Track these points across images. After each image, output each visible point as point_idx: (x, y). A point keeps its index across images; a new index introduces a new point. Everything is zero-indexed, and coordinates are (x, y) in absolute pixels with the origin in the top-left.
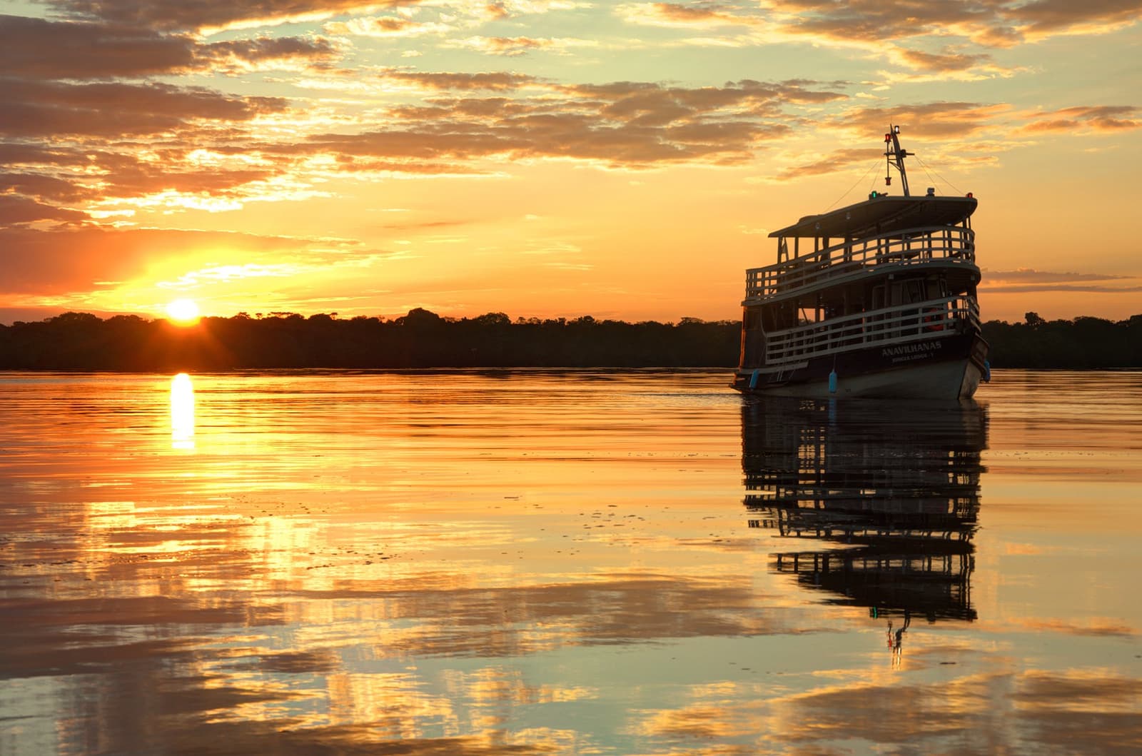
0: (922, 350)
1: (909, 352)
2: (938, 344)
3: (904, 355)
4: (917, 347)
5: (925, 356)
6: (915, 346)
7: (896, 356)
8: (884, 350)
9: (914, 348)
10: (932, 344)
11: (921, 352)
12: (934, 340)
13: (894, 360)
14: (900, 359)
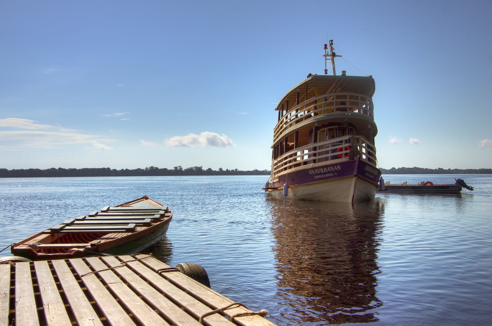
0: (330, 171)
1: (323, 172)
2: (339, 167)
3: (321, 174)
4: (327, 169)
5: (332, 174)
6: (326, 168)
7: (316, 174)
8: (310, 171)
9: (325, 170)
10: (335, 167)
11: (329, 172)
12: (336, 165)
13: (316, 177)
14: (318, 177)
